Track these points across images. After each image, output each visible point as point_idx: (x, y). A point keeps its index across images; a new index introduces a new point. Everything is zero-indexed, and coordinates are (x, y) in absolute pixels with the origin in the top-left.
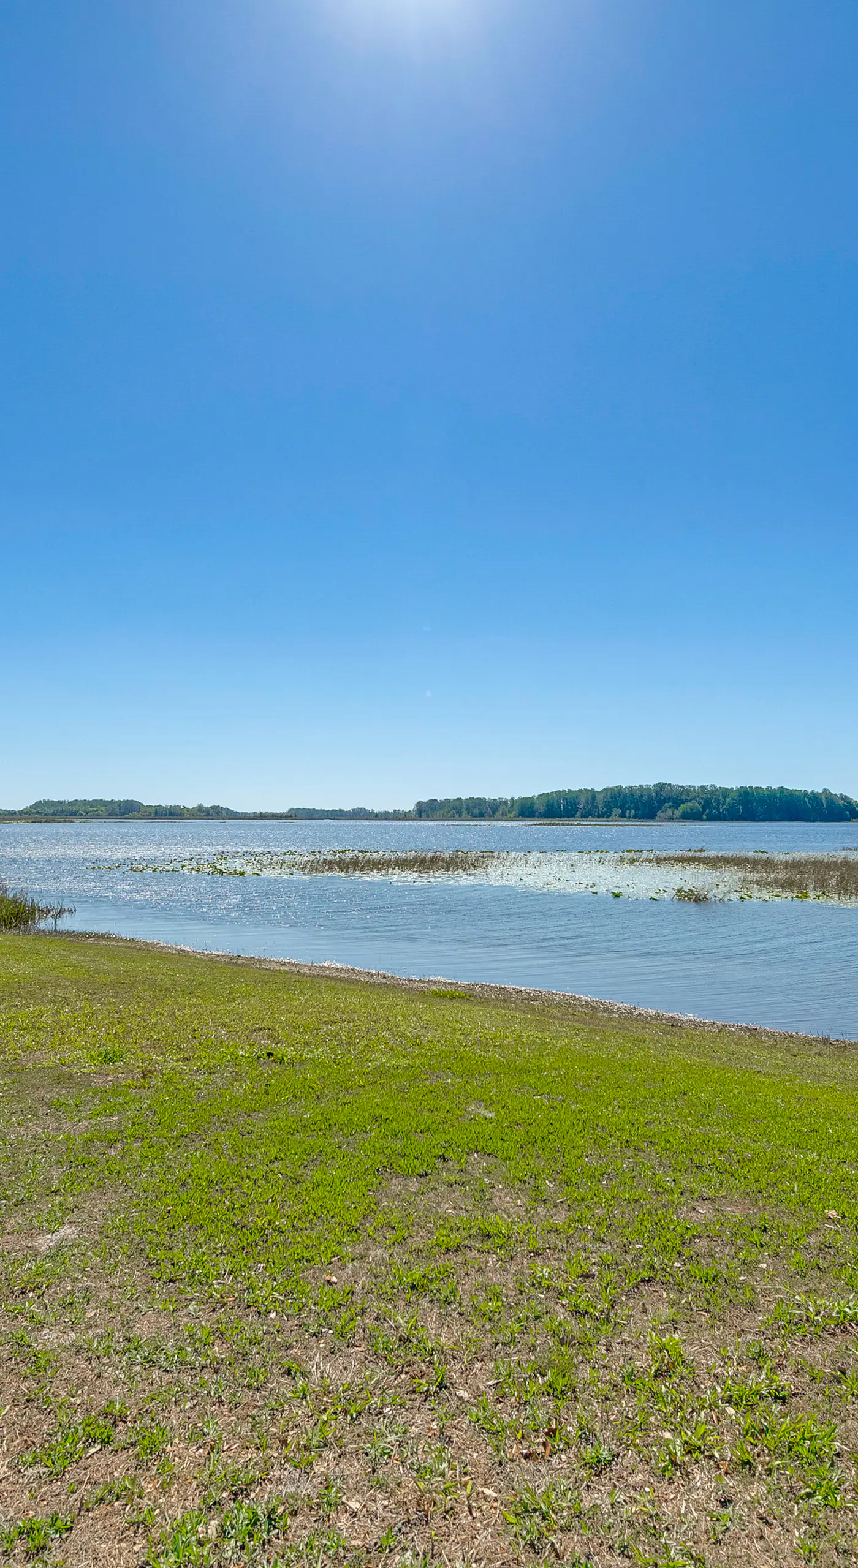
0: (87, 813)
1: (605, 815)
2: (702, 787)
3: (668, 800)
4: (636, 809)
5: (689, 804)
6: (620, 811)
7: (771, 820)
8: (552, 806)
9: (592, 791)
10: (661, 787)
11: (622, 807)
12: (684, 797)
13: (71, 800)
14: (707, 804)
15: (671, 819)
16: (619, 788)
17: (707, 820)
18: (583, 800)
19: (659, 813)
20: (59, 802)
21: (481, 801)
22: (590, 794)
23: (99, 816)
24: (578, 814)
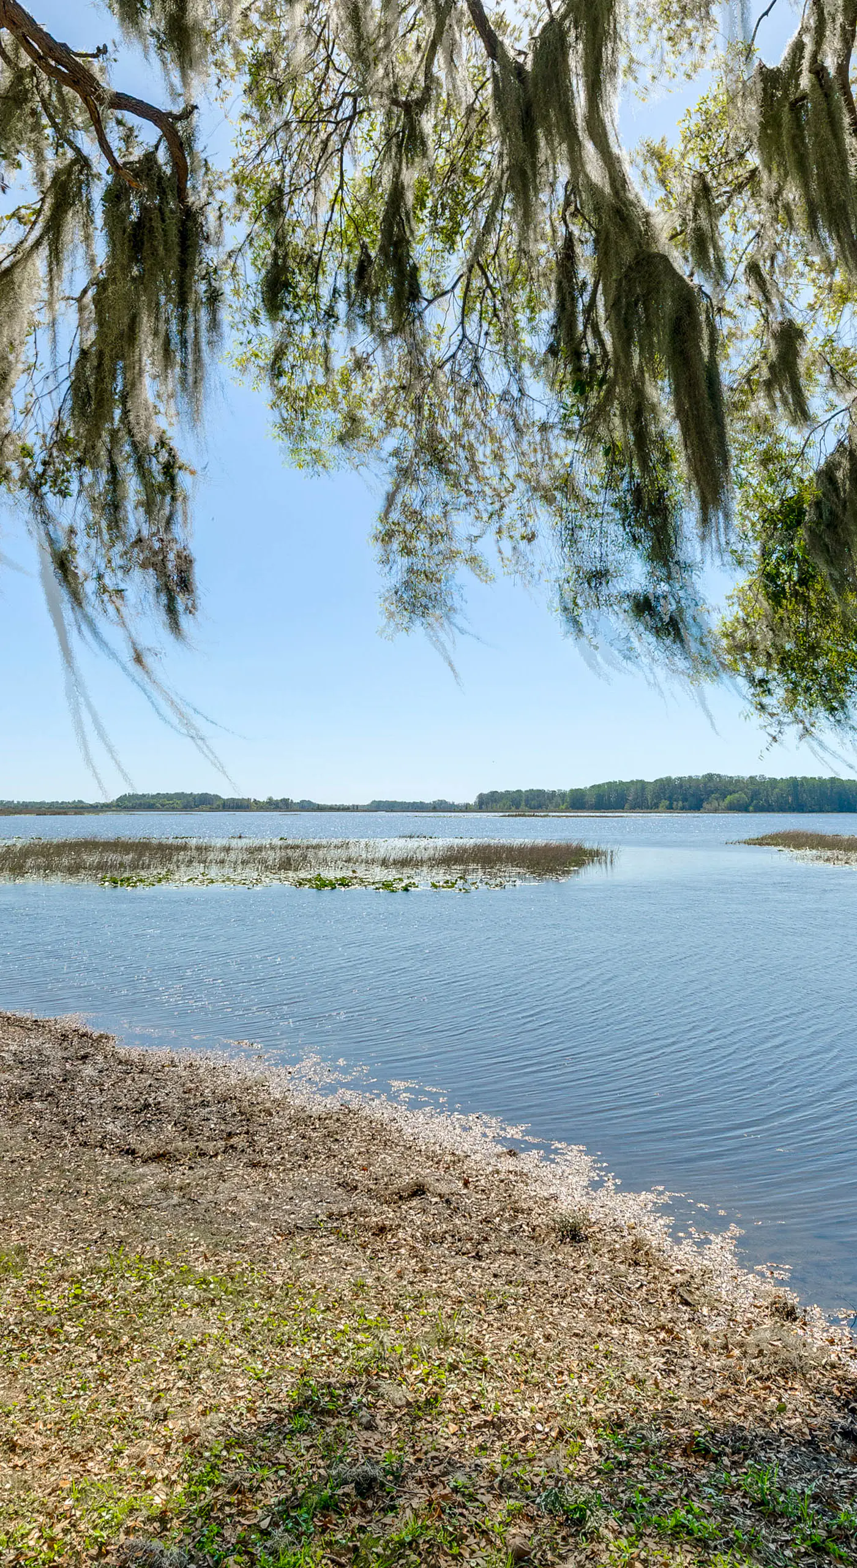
0: (163, 805)
1: (654, 807)
2: (751, 777)
3: (717, 790)
4: (685, 800)
5: (736, 795)
6: (667, 803)
7: (821, 811)
8: (603, 796)
9: (642, 782)
10: (710, 777)
11: (670, 799)
12: (731, 788)
13: (155, 793)
14: (755, 795)
15: (716, 811)
16: (669, 779)
17: (755, 811)
18: (632, 790)
19: (705, 805)
20: (144, 796)
21: (540, 793)
22: (639, 786)
23: (174, 809)
24: (627, 806)
